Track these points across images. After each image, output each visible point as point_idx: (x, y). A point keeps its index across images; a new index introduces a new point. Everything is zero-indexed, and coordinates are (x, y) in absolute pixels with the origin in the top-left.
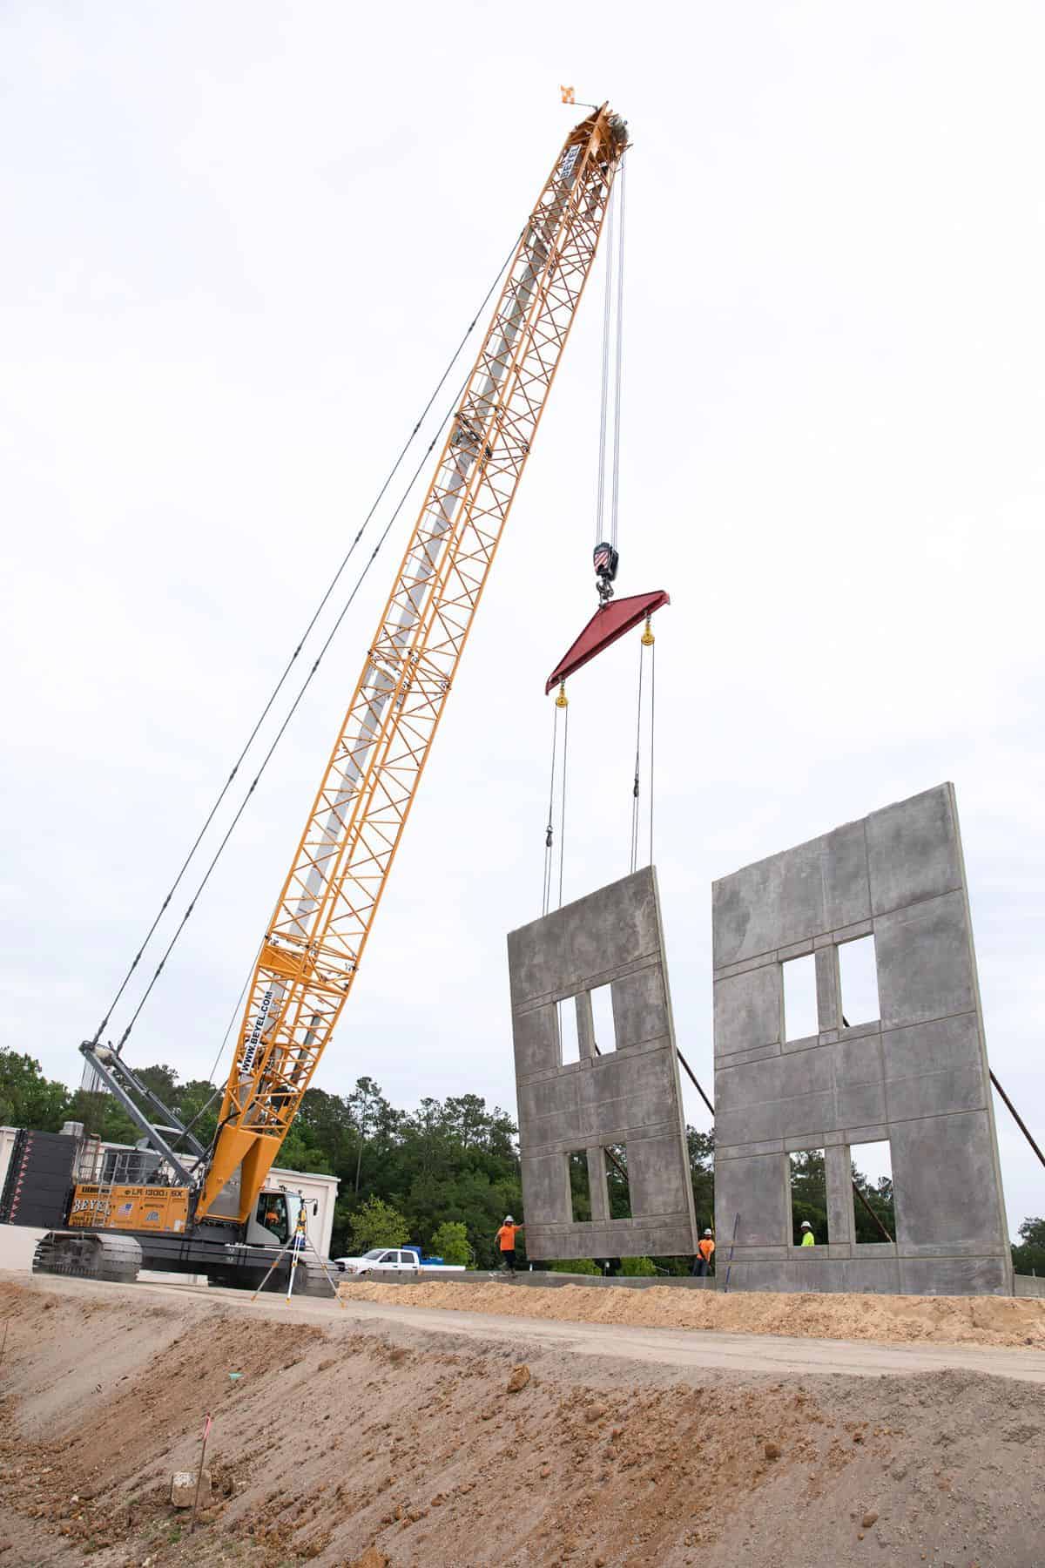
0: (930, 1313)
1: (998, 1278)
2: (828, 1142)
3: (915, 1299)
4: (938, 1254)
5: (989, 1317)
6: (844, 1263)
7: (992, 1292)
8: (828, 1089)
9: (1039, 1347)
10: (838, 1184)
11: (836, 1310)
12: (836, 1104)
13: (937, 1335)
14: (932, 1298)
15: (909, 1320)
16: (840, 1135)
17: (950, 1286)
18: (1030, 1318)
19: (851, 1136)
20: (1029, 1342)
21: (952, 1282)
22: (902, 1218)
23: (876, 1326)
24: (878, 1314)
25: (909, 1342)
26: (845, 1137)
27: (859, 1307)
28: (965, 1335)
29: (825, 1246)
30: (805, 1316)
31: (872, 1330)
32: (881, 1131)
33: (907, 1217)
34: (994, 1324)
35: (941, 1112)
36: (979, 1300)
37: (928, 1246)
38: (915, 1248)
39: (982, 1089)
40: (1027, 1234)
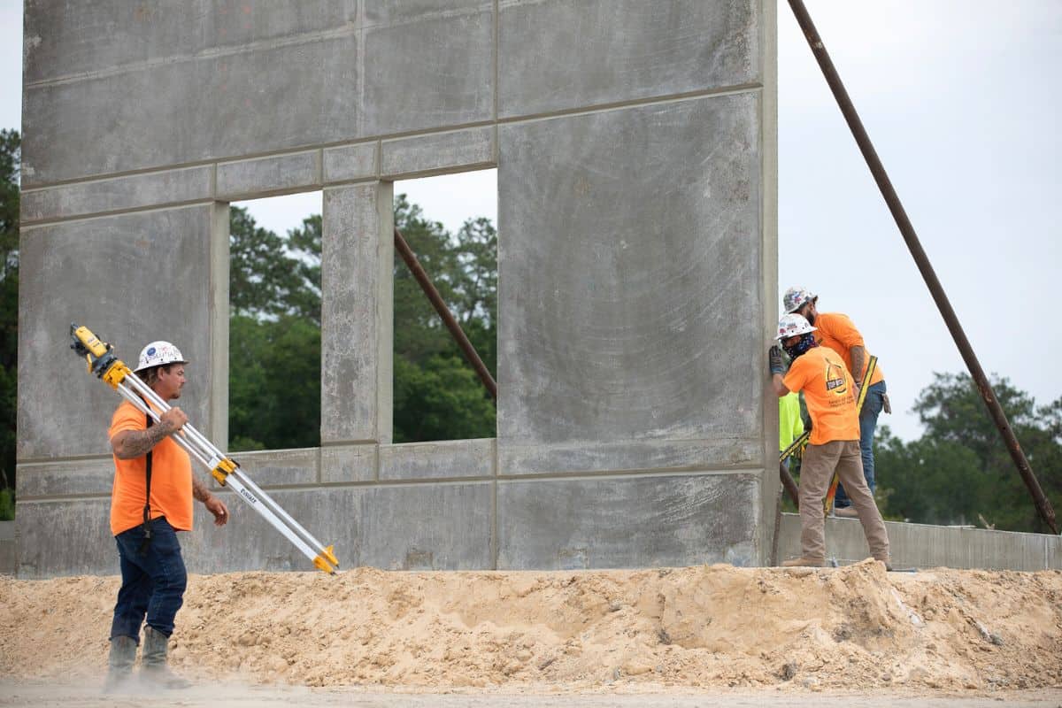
0: (559, 613)
1: (741, 523)
2: (332, 173)
3: (524, 578)
4: (597, 466)
5: (701, 619)
6: (359, 492)
7: (722, 557)
8: (342, 23)
9: (806, 685)
10: (353, 285)
11: (324, 613)
12: (361, 69)
13: (567, 664)
14: (566, 575)
15: (501, 632)
16: (368, 150)
17: (620, 545)
18: (802, 617)
19: (396, 157)
20: (786, 673)
21: (627, 536)
22: (517, 371)
23: (417, 650)
24: (427, 618)
25: (491, 686)
26: (380, 158)
27: (381, 604)
28: (636, 665)
29: (309, 452)
30: (239, 632)
31: (406, 661)
32: (479, 145)
33: (527, 369)
34: (711, 635)
35: (638, 92)
36: (683, 578)
37: (573, 445)
38: (541, 451)
39: (753, 29)
40: (934, 412)
